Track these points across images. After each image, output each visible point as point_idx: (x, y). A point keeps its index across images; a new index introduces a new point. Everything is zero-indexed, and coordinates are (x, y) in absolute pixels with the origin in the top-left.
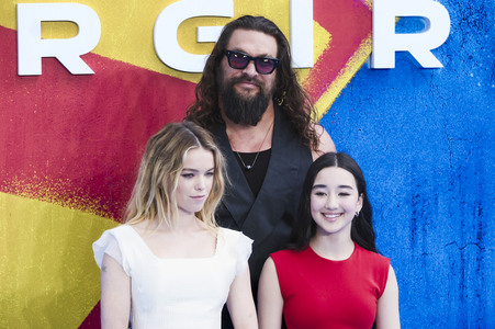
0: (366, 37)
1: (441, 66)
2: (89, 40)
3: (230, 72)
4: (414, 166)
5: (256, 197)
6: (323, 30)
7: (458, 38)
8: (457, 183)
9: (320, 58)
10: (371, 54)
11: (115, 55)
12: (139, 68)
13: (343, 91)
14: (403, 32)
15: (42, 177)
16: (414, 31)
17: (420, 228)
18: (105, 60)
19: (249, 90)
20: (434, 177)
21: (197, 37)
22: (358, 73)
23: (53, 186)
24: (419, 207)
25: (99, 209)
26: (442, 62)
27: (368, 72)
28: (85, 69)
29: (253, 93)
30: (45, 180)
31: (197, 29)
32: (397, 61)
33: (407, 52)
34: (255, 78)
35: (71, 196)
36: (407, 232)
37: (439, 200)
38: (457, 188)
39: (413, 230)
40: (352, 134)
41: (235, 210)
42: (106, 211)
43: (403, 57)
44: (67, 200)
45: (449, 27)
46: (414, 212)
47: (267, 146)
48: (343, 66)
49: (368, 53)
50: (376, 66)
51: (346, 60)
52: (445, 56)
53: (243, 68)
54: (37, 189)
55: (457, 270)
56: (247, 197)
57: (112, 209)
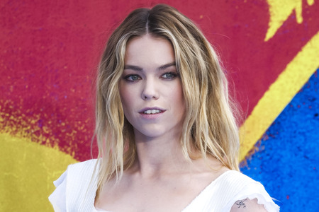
25: (37, 133)
42: (47, 136)
57: (57, 133)
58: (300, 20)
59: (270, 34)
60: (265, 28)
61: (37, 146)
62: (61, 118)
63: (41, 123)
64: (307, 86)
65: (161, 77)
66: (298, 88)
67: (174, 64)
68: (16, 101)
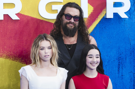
0: (104, 8)
1: (128, 17)
2: (18, 9)
3: (66, 21)
4: (119, 48)
5: (71, 58)
6: (91, 6)
7: (133, 9)
8: (132, 54)
9: (90, 15)
10: (106, 14)
11: (26, 14)
12: (34, 18)
13: (97, 25)
14: (116, 7)
15: (3, 51)
16: (119, 7)
17: (121, 67)
18: (23, 15)
19: (71, 26)
20: (125, 52)
21: (52, 8)
22: (102, 19)
23: (7, 54)
24: (121, 61)
25: (21, 61)
26: (128, 16)
27: (105, 19)
28: (17, 18)
29: (73, 27)
30: (4, 52)
31: (52, 6)
32: (114, 16)
33: (117, 13)
34: (73, 23)
35: (12, 57)
36: (117, 69)
37: (127, 59)
38: (133, 55)
39: (119, 68)
40: (100, 38)
41: (65, 62)
42: (23, 62)
43: (116, 15)
44: (11, 58)
45: (130, 5)
46: (119, 62)
47: (75, 43)
48: (97, 17)
49: (105, 13)
50: (107, 17)
51: (98, 15)
52: (129, 14)
53: (70, 20)
54: (2, 55)
55: (132, 80)
56: (69, 58)
57: (25, 61)
61: (21, 64)
62: (26, 58)
65: (48, 49)
68: (17, 55)
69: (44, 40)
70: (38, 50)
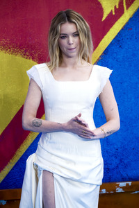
58: (114, 14)
59: (104, 19)
60: (102, 17)
61: (24, 59)
62: (32, 49)
63: (25, 51)
64: (117, 36)
65: (74, 36)
66: (114, 37)
67: (77, 32)
68: (17, 44)
69: (66, 22)
70: (56, 40)
